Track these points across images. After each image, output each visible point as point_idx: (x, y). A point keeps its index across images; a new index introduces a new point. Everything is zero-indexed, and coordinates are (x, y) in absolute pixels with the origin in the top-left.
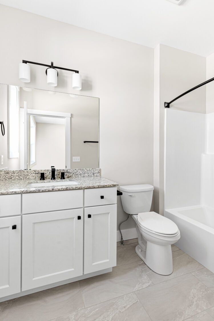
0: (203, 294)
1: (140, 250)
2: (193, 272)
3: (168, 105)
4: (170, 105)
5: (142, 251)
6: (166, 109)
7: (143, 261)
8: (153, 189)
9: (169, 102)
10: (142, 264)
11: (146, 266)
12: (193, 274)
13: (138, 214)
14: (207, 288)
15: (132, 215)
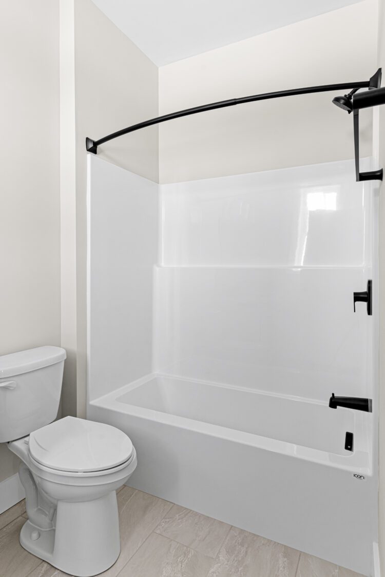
0: (183, 566)
1: (35, 535)
2: (157, 526)
3: (93, 147)
4: (100, 147)
5: (39, 535)
6: (90, 155)
7: (46, 565)
8: (65, 358)
9: (96, 139)
10: (46, 572)
11: (57, 572)
12: (158, 532)
13: (28, 435)
14: (185, 548)
15: (9, 442)
